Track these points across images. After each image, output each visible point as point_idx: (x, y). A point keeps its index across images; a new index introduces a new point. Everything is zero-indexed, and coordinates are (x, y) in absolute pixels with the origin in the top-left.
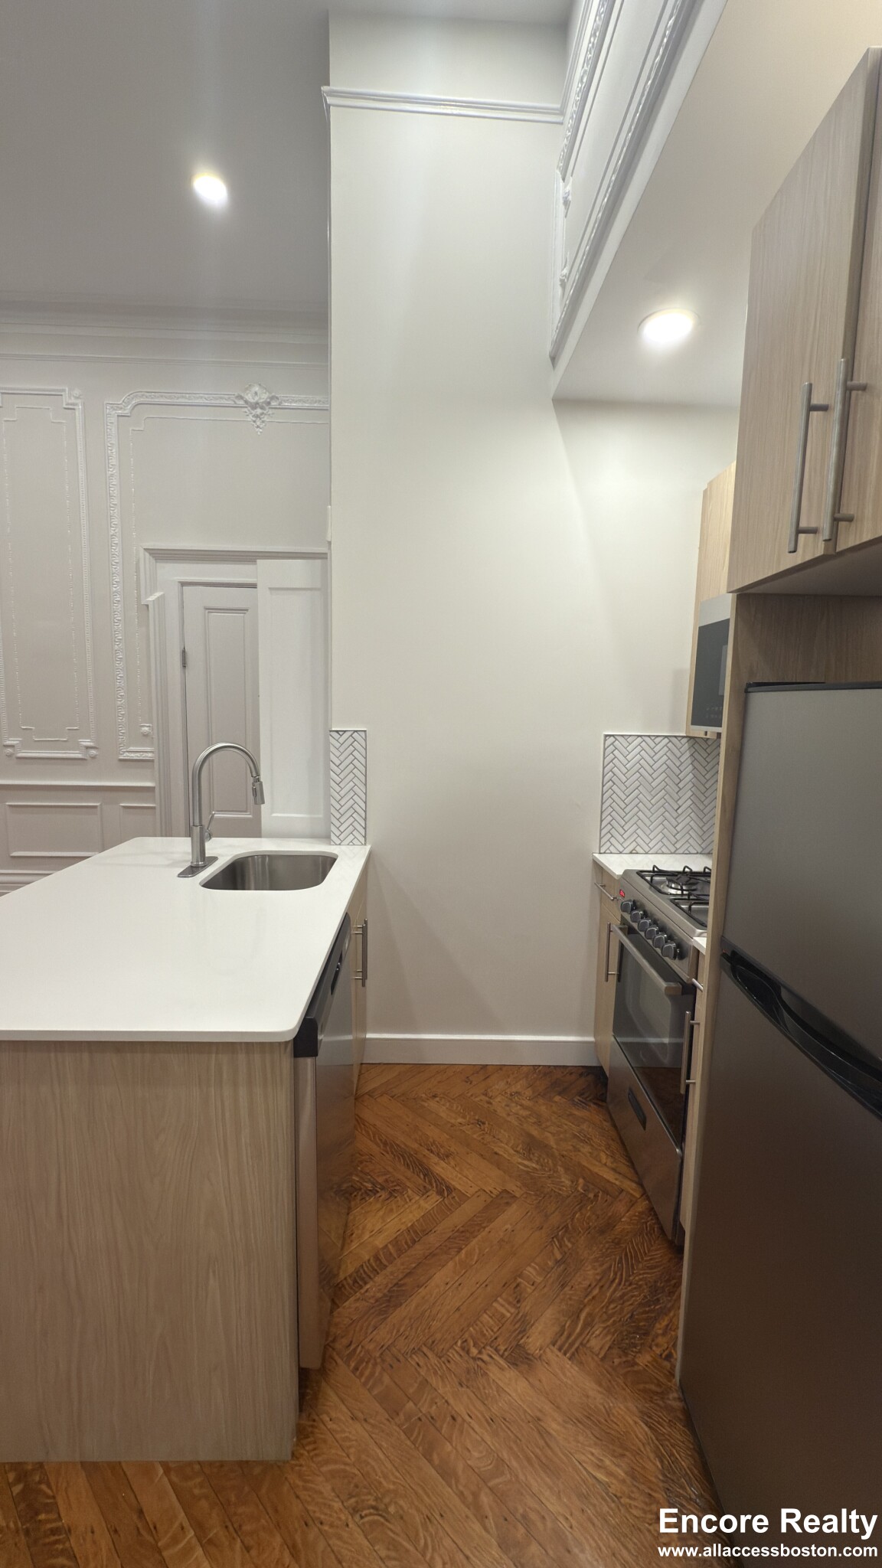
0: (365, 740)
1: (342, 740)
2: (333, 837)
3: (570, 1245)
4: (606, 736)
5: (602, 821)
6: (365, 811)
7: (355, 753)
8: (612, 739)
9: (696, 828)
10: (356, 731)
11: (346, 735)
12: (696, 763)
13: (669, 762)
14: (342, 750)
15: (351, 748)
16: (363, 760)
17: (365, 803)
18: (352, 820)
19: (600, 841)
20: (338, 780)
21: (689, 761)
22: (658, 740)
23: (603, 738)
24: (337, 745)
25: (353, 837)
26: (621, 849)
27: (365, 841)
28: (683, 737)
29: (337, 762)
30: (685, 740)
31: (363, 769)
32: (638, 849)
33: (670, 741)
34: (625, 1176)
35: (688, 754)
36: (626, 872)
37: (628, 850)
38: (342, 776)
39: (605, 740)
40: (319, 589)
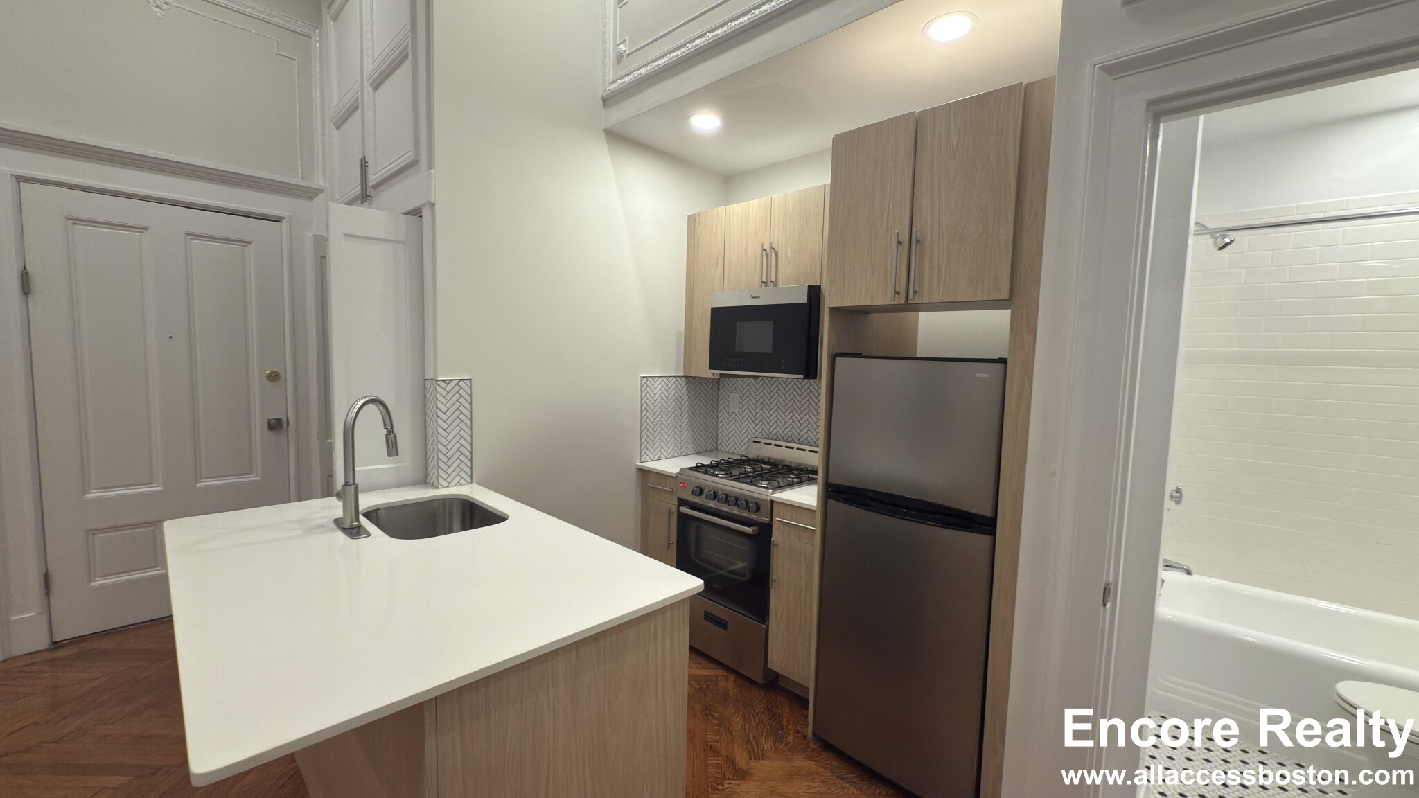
0: (471, 388)
1: (448, 388)
2: (441, 481)
3: (717, 714)
4: (643, 377)
5: (641, 439)
6: (471, 453)
7: (461, 400)
8: (645, 380)
9: (691, 437)
10: (461, 380)
11: (454, 383)
12: (689, 394)
13: (676, 394)
14: (448, 397)
15: (457, 396)
16: (468, 406)
17: (471, 445)
18: (458, 462)
19: (641, 454)
20: (445, 426)
21: (686, 393)
22: (655, 379)
23: (639, 379)
24: (444, 393)
25: (460, 478)
26: (652, 457)
27: (472, 479)
28: (683, 377)
29: (444, 409)
30: (684, 378)
31: (468, 414)
32: (662, 456)
33: (676, 380)
34: (712, 669)
35: (685, 388)
36: (681, 470)
37: (656, 458)
38: (449, 422)
39: (641, 381)
40: (403, 242)
